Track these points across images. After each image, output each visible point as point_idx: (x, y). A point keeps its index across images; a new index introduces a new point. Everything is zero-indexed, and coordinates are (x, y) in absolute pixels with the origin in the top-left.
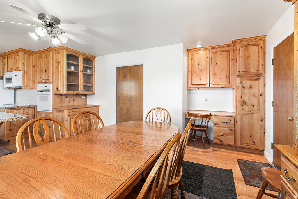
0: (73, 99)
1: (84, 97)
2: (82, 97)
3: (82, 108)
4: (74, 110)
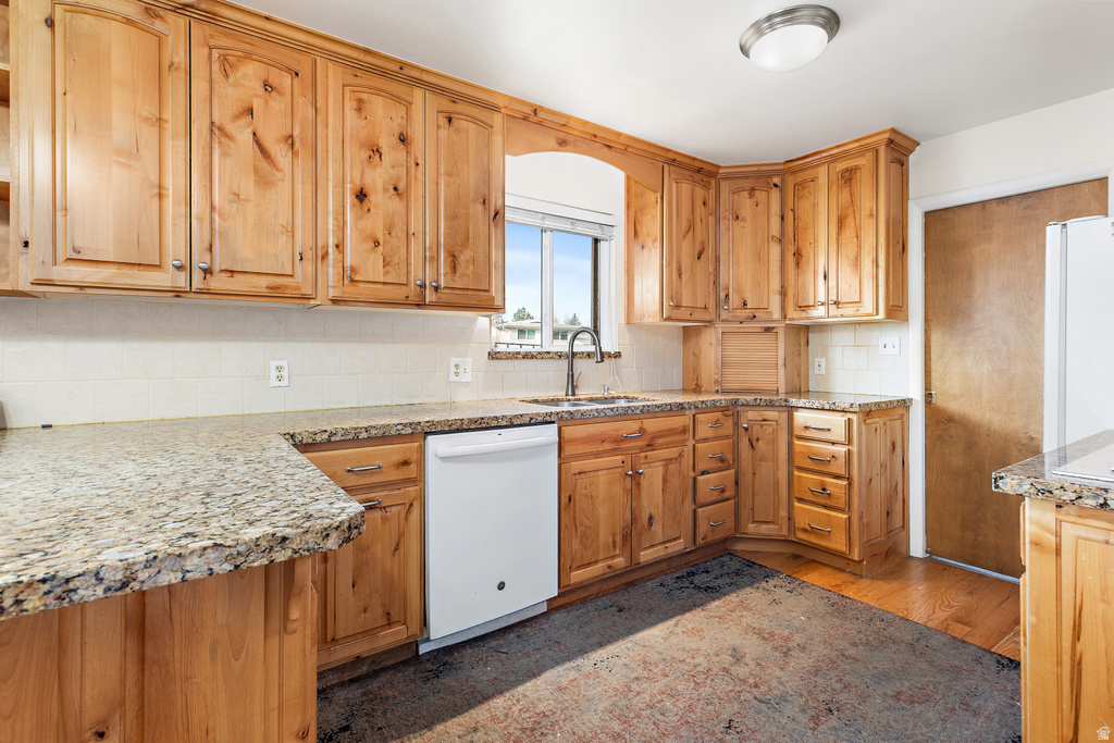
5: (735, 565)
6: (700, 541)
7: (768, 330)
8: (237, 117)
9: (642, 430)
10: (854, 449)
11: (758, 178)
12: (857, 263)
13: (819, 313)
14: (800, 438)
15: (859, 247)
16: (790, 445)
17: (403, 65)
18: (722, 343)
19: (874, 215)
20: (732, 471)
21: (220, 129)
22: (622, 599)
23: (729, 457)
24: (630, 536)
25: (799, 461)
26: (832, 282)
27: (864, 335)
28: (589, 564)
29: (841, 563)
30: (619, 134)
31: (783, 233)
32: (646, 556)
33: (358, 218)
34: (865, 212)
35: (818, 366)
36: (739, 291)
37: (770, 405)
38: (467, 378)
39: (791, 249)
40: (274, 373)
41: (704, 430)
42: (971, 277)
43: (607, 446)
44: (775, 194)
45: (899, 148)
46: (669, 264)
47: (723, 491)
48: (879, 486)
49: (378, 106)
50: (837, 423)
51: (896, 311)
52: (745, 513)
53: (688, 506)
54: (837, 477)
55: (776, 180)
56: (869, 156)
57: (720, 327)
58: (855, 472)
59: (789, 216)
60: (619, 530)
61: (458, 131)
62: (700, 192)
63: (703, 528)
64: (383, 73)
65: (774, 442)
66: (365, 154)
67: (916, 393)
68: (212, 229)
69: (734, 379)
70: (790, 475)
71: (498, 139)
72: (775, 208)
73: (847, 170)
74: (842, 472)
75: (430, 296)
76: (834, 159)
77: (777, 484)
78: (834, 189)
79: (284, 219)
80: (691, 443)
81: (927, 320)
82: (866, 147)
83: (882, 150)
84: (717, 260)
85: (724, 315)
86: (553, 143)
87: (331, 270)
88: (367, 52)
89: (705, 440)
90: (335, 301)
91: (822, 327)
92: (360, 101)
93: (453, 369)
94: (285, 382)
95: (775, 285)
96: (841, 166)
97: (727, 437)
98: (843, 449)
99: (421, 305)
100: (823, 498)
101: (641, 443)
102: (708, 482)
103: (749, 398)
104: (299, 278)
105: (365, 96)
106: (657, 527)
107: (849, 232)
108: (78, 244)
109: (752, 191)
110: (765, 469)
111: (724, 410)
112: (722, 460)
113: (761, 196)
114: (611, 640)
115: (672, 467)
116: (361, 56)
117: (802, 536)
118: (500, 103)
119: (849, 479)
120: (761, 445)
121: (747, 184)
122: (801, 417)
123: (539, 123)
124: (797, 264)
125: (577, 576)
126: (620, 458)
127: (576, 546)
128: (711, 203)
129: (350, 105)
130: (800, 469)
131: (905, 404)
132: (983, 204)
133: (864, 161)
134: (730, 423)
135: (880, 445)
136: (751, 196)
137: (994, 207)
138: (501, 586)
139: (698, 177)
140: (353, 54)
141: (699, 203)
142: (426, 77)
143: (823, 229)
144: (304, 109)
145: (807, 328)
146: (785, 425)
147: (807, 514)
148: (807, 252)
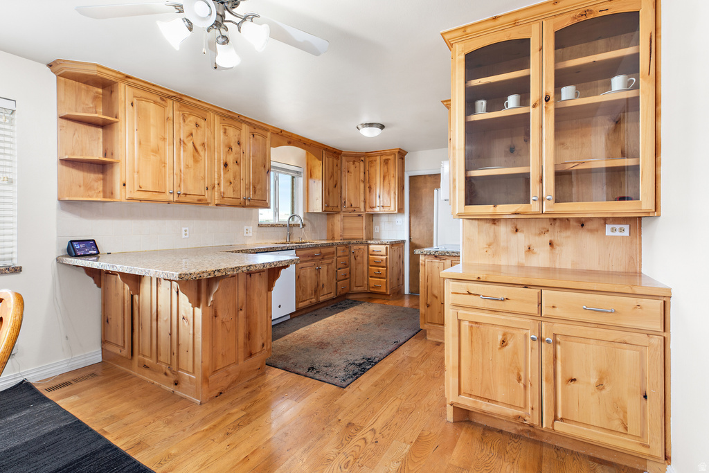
0: (547, 238)
1: (617, 234)
2: (608, 232)
3: (526, 286)
4: (475, 288)
5: (350, 302)
6: (338, 294)
7: (359, 215)
8: (188, 137)
9: (320, 252)
10: (388, 257)
11: (356, 157)
12: (389, 193)
13: (377, 210)
14: (371, 255)
15: (390, 187)
16: (368, 257)
17: (239, 116)
18: (343, 220)
19: (394, 177)
20: (348, 268)
21: (183, 142)
22: (315, 313)
23: (348, 263)
24: (316, 291)
25: (371, 263)
26: (381, 199)
27: (392, 218)
28: (304, 301)
29: (384, 297)
30: (309, 140)
31: (365, 179)
32: (322, 299)
33: (225, 173)
34: (392, 175)
35: (376, 229)
36: (349, 200)
37: (362, 243)
38: (251, 235)
39: (368, 186)
40: (184, 232)
41: (340, 253)
42: (422, 199)
43: (310, 258)
44: (362, 164)
45: (402, 154)
46: (325, 190)
47: (346, 275)
48: (396, 269)
49: (231, 131)
50: (383, 248)
51: (401, 210)
52: (353, 284)
53: (335, 281)
54: (383, 267)
55: (362, 158)
56: (393, 156)
57: (342, 214)
58: (388, 264)
59: (367, 173)
60: (313, 289)
61: (256, 139)
62: (335, 161)
63: (339, 289)
64: (232, 118)
65: (362, 257)
66: (227, 149)
67: (406, 238)
68: (181, 179)
69: (348, 235)
70: (368, 268)
71: (268, 142)
72: (362, 169)
73: (386, 159)
74: (384, 265)
75: (247, 203)
76: (382, 155)
77: (364, 272)
78: (382, 165)
79: (202, 175)
80: (335, 258)
81: (410, 213)
82: (391, 153)
83: (397, 154)
84: (341, 188)
85: (344, 209)
86: (286, 143)
87: (216, 193)
88: (229, 111)
89: (340, 257)
90: (217, 205)
91: (378, 215)
92: (225, 129)
93: (245, 231)
94: (187, 236)
95: (362, 199)
96: (384, 158)
97: (347, 256)
98: (385, 257)
99: (244, 206)
100: (379, 275)
101: (320, 257)
102: (342, 272)
103: (355, 241)
104: (206, 196)
105: (227, 127)
106: (325, 289)
107: (387, 181)
108: (141, 185)
109: (354, 162)
110: (360, 267)
111: (346, 245)
112: (345, 264)
113: (357, 164)
114: (316, 321)
115: (330, 266)
116: (226, 113)
117: (372, 289)
118: (269, 128)
119: (386, 267)
120: (358, 258)
121: (352, 159)
122: (372, 247)
123: (282, 135)
124: (370, 191)
125: (301, 305)
126: (314, 263)
127: (301, 294)
128: (339, 165)
129: (222, 131)
130: (371, 266)
131: (403, 242)
132: (425, 176)
133: (391, 157)
134: (348, 250)
135: (396, 255)
136: (354, 164)
137: (428, 178)
138: (280, 306)
139: (335, 155)
140: (224, 112)
141: (335, 166)
142: (246, 120)
143: (378, 179)
144: (208, 133)
145: (372, 215)
146: (366, 251)
147: (373, 282)
148: (373, 187)
